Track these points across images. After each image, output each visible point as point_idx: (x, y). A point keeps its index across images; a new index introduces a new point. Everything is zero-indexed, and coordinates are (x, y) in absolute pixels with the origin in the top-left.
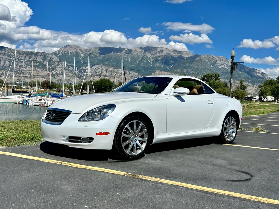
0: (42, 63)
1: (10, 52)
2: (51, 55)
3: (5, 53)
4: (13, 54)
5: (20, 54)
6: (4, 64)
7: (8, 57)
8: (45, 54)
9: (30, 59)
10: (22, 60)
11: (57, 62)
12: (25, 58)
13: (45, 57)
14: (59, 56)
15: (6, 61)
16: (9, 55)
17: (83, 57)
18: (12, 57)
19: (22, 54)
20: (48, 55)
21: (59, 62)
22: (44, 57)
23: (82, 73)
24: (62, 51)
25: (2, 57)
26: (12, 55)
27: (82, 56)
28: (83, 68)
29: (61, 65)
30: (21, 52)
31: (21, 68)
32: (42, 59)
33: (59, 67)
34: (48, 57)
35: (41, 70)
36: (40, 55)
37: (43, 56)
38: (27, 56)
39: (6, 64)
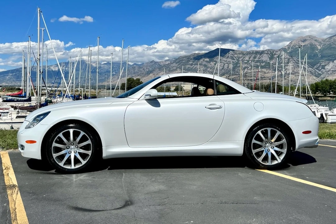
0: (269, 63)
1: (234, 54)
2: (279, 52)
3: (228, 56)
4: (237, 56)
5: (244, 55)
6: (228, 68)
7: (232, 59)
8: (272, 51)
9: (255, 59)
10: (246, 61)
11: (287, 59)
12: (250, 58)
13: (272, 54)
14: (288, 51)
15: (229, 64)
16: (233, 57)
17: (320, 50)
18: (235, 59)
19: (246, 55)
20: (276, 52)
21: (289, 59)
22: (270, 56)
23: (320, 70)
24: (293, 46)
25: (225, 60)
26: (235, 57)
27: (319, 48)
28: (321, 64)
29: (291, 62)
30: (245, 53)
31: (246, 70)
32: (269, 58)
33: (289, 65)
34: (275, 54)
35: (268, 70)
36: (266, 54)
37: (270, 54)
38: (252, 56)
39: (229, 67)
